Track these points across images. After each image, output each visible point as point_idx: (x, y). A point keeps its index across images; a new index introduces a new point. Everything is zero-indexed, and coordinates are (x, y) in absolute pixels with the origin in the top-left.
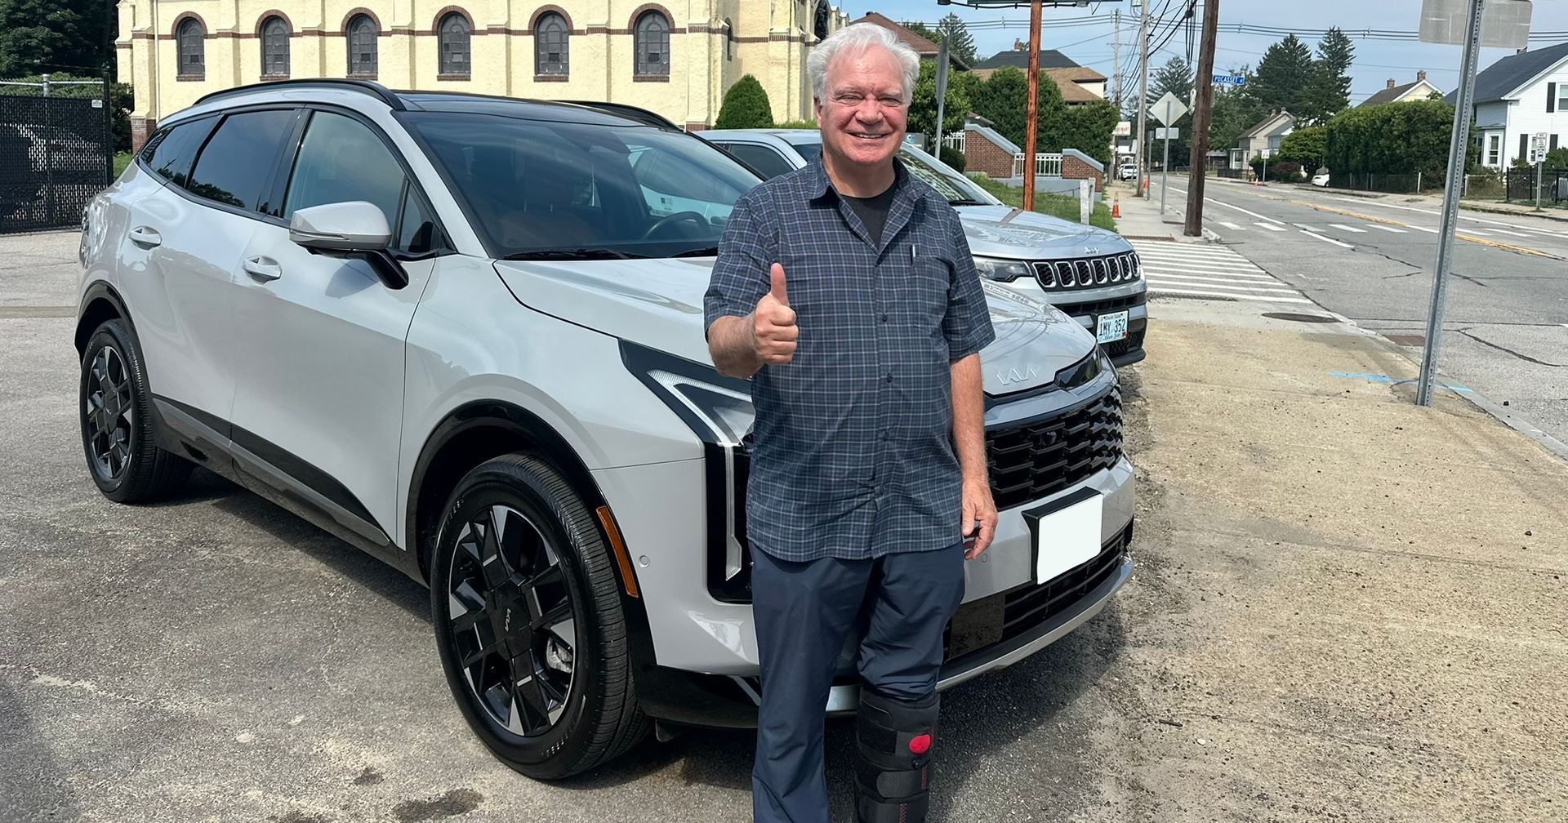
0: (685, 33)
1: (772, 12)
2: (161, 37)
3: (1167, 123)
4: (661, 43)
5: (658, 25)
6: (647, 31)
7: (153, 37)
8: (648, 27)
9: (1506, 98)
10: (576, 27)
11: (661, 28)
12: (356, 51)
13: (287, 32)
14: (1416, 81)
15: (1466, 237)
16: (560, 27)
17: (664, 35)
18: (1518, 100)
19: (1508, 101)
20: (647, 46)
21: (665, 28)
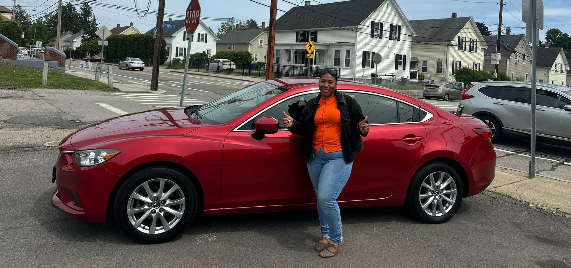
3: (103, 39)
9: (172, 35)
14: (129, 25)
15: (219, 85)
18: (175, 36)
19: (173, 36)
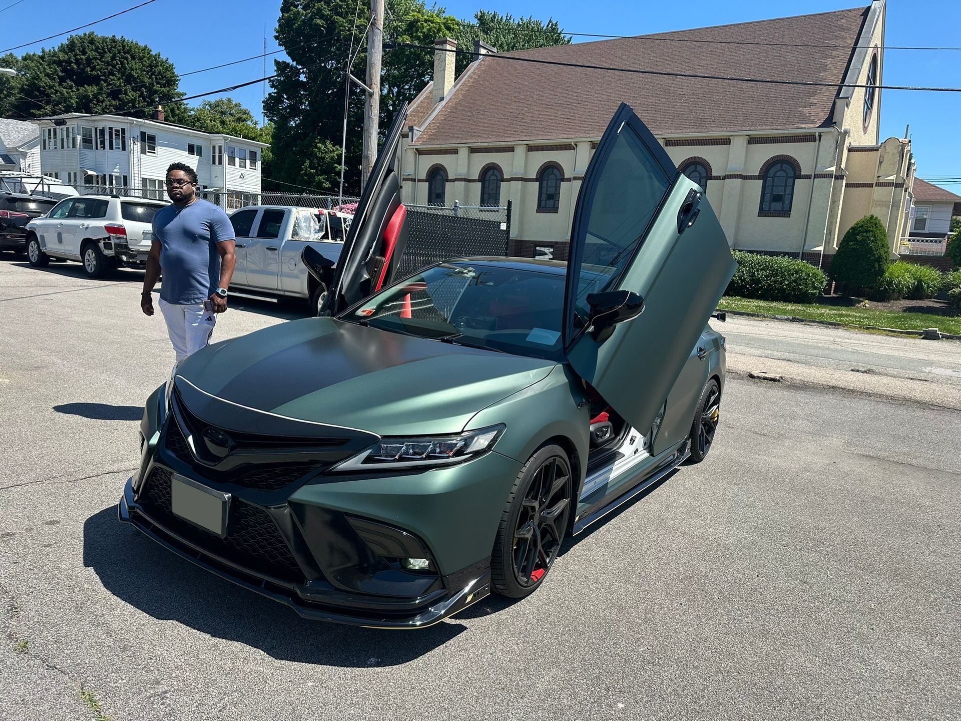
0: (810, 178)
1: (881, 163)
2: (419, 180)
4: (786, 186)
5: (786, 172)
6: (774, 177)
7: (414, 180)
8: (775, 173)
10: (714, 174)
11: (787, 174)
12: (544, 190)
13: (499, 178)
16: (700, 174)
17: (789, 180)
20: (772, 189)
21: (791, 173)
